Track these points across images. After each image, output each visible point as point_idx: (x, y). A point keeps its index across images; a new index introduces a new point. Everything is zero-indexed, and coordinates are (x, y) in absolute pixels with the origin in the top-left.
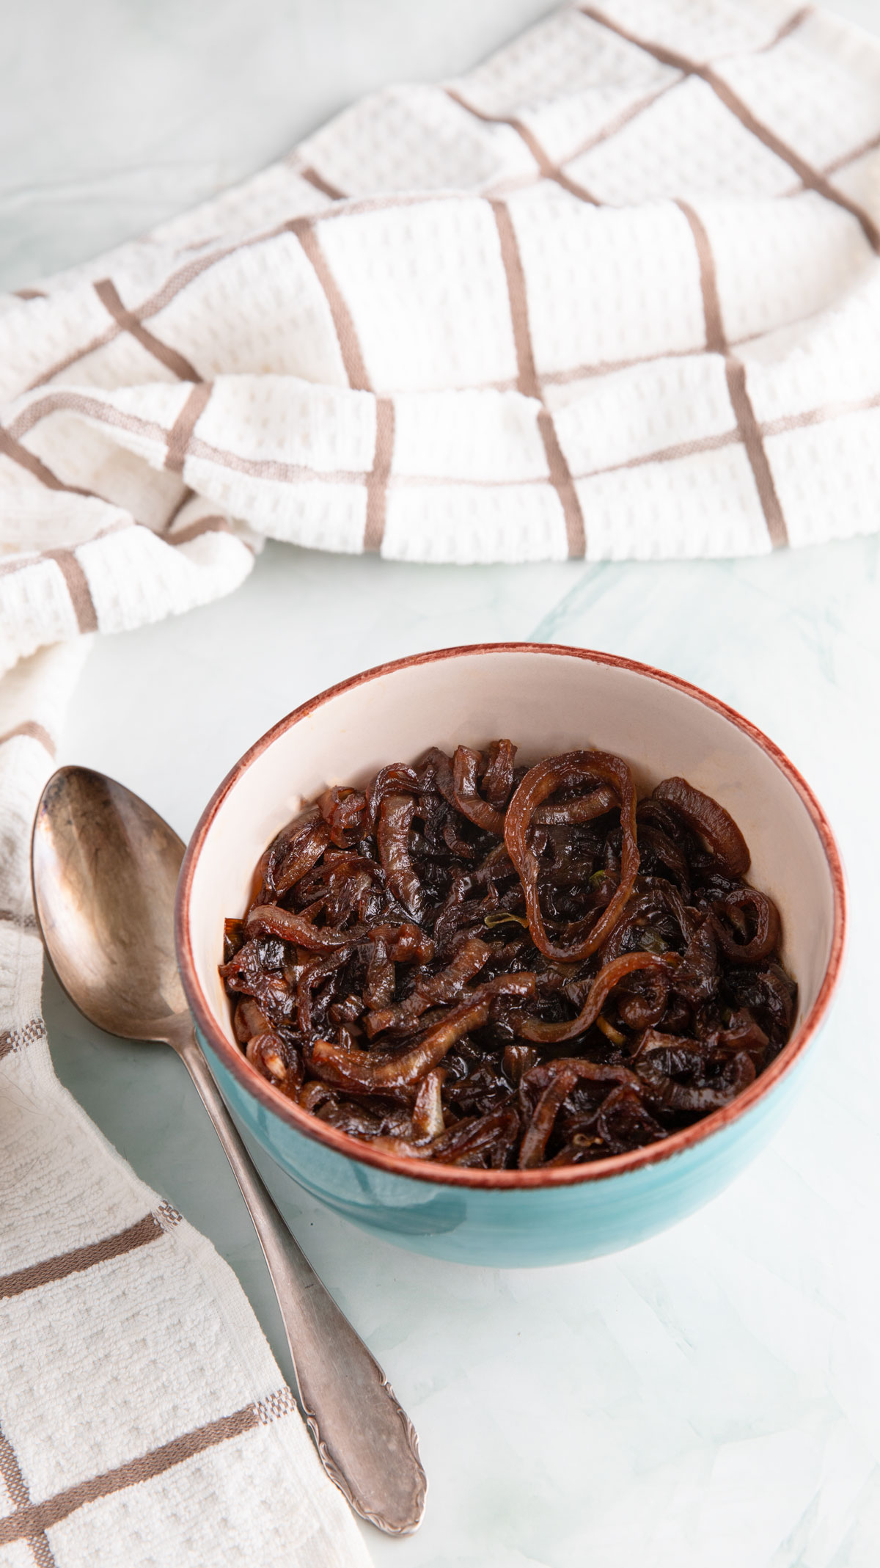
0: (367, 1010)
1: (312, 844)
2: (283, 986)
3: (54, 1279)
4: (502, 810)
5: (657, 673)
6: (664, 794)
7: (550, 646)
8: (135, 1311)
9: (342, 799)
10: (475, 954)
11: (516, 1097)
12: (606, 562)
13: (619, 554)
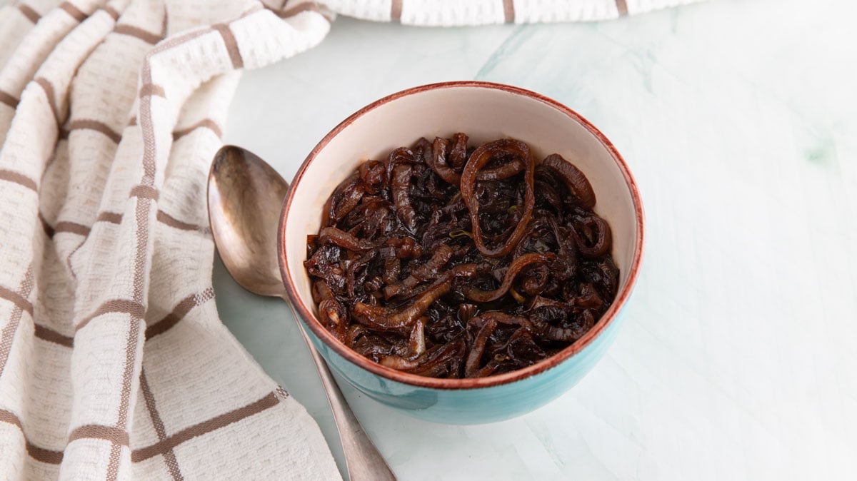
0: (385, 285)
1: (355, 192)
2: (339, 271)
3: (221, 427)
4: (460, 173)
5: (543, 98)
6: (550, 162)
7: (484, 83)
8: (265, 444)
9: (371, 167)
10: (443, 254)
11: (465, 333)
12: (526, 24)
13: (534, 19)
